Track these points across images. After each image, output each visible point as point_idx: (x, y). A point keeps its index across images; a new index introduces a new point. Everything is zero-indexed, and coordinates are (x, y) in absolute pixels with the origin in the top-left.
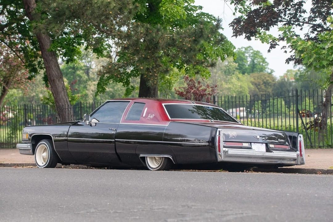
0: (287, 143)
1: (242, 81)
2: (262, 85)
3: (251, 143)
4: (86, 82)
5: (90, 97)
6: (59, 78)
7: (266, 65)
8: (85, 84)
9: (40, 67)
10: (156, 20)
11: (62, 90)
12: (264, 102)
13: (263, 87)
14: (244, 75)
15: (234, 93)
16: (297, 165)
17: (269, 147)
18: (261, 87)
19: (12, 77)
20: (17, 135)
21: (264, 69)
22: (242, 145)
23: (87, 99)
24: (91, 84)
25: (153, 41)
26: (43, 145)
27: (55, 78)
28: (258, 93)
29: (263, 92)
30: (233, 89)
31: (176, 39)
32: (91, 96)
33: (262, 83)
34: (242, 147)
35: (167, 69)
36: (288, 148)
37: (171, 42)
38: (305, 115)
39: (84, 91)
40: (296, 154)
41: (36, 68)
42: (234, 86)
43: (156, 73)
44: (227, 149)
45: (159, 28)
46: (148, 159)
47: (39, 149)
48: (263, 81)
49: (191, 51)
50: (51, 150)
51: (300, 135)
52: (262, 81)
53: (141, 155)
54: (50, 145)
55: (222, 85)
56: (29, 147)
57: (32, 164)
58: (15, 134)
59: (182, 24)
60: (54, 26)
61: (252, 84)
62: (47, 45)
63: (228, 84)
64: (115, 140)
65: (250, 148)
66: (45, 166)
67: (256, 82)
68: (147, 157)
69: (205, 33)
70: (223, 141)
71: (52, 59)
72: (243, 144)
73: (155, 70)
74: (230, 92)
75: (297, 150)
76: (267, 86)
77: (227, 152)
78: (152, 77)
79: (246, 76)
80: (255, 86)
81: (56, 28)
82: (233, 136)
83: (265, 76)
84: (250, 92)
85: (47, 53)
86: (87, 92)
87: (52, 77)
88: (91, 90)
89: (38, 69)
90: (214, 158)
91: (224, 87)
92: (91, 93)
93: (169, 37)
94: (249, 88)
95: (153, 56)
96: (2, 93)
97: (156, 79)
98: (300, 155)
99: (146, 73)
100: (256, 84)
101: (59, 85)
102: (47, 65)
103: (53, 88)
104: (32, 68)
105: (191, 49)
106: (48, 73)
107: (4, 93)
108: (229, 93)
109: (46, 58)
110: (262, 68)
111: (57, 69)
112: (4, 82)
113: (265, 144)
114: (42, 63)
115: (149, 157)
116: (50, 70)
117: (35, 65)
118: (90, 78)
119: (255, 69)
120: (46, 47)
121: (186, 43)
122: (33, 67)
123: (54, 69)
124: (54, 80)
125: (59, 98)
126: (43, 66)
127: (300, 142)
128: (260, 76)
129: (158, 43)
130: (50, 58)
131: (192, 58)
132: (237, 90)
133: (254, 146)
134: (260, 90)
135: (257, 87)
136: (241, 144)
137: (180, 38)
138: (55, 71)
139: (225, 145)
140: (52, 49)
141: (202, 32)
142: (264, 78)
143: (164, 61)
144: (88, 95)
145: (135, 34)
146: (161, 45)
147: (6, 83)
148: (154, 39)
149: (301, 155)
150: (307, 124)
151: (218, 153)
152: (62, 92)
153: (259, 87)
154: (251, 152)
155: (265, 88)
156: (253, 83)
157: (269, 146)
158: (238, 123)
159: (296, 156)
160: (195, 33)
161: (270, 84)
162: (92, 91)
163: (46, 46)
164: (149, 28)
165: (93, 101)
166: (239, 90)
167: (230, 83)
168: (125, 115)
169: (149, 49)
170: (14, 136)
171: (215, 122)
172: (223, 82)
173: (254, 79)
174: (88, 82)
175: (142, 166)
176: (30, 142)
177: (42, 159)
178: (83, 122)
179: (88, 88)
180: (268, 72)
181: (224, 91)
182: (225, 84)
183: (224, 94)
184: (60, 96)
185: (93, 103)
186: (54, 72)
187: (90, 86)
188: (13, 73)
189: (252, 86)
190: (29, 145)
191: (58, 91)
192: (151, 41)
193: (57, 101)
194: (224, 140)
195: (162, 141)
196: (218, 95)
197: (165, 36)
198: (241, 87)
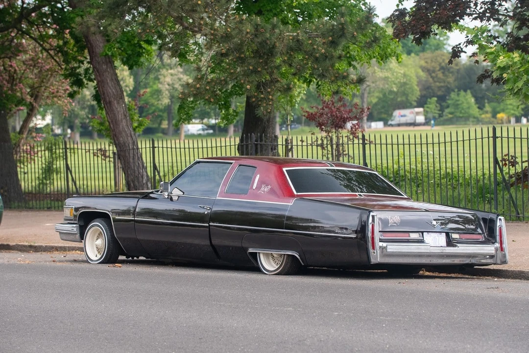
0: (479, 231)
1: (406, 66)
2: (438, 72)
3: (422, 232)
4: (158, 70)
5: (164, 94)
6: (118, 99)
7: (444, 40)
8: (156, 74)
9: (87, 78)
10: (270, 5)
11: (123, 117)
12: (442, 99)
13: (440, 75)
14: (409, 57)
15: (394, 86)
16: (495, 264)
17: (452, 238)
18: (437, 75)
19: (44, 87)
20: (53, 179)
21: (441, 45)
22: (409, 236)
23: (160, 97)
24: (166, 73)
25: (267, 44)
26: (96, 227)
27: (112, 99)
28: (433, 85)
29: (440, 82)
30: (391, 78)
31: (302, 40)
32: (167, 92)
33: (438, 69)
34: (408, 240)
35: (288, 85)
36: (481, 238)
37: (295, 45)
38: (507, 162)
39: (154, 84)
40: (493, 248)
41: (81, 80)
42: (393, 75)
43: (270, 95)
44: (385, 244)
45: (275, 23)
46: (262, 256)
47: (91, 233)
48: (440, 64)
49: (326, 59)
50: (109, 236)
51: (499, 217)
52: (438, 66)
53: (251, 250)
54: (107, 228)
55: (374, 72)
56: (75, 229)
57: (78, 247)
58: (50, 179)
59: (313, 12)
60: (109, 23)
61: (423, 71)
62: (100, 46)
63: (385, 71)
64: (209, 225)
65: (422, 241)
66: (100, 261)
67: (429, 66)
68: (259, 253)
69: (348, 30)
70: (379, 232)
71: (107, 68)
72: (411, 234)
73: (269, 90)
74: (388, 84)
75: (496, 241)
76: (446, 73)
77: (385, 248)
78: (265, 101)
79: (414, 57)
80: (427, 73)
81: (113, 27)
82: (395, 223)
83: (443, 57)
84: (419, 83)
85: (100, 59)
86: (160, 86)
87: (107, 98)
88: (166, 83)
89: (84, 80)
90: (365, 257)
91: (378, 76)
92: (166, 88)
93: (291, 38)
94: (418, 77)
95: (266, 67)
96: (28, 113)
97: (270, 104)
98: (499, 249)
99: (256, 94)
100: (428, 70)
101: (119, 109)
102: (99, 78)
103: (108, 114)
104: (75, 78)
105: (325, 57)
106: (101, 92)
107: (31, 112)
108: (387, 86)
109: (98, 67)
110: (438, 45)
111: (115, 84)
112: (32, 96)
113: (444, 234)
114: (91, 72)
115: (263, 253)
116: (104, 86)
117: (80, 75)
118: (164, 64)
119: (427, 46)
120: (97, 50)
121: (318, 47)
122: (77, 78)
123: (110, 85)
124: (110, 102)
125: (119, 131)
126: (93, 77)
127: (500, 228)
128: (435, 58)
129: (274, 47)
130: (104, 67)
131: (327, 70)
132: (398, 80)
133: (428, 237)
134: (435, 79)
135: (430, 74)
136: (406, 234)
137: (309, 38)
138: (112, 87)
139: (382, 238)
140: (107, 52)
141: (343, 29)
142: (441, 61)
143: (283, 71)
144: (161, 91)
145: (238, 33)
146: (278, 50)
147: (34, 97)
148: (268, 42)
149: (502, 249)
150: (511, 177)
151: (371, 250)
152: (124, 121)
153: (433, 75)
154: (423, 247)
155: (443, 76)
156: (424, 69)
157: (451, 236)
158: (402, 195)
159: (494, 252)
160: (332, 30)
161: (451, 70)
162: (169, 85)
163: (98, 48)
164: (259, 24)
165: (169, 101)
166: (402, 81)
167: (387, 70)
168: (225, 185)
169: (260, 57)
170: (48, 182)
171: (366, 197)
172: (376, 68)
173: (426, 62)
174: (161, 70)
175: (251, 266)
176: (75, 222)
177: (95, 249)
178: (159, 193)
179: (161, 80)
180: (447, 51)
181: (378, 83)
182: (379, 71)
183: (378, 88)
184: (121, 126)
185: (170, 103)
186: (110, 88)
187: (165, 77)
188: (45, 81)
189: (422, 74)
190: (75, 227)
191: (116, 120)
192: (263, 43)
193: (116, 136)
194: (381, 230)
195: (283, 229)
196: (368, 89)
197: (285, 34)
198: (405, 75)
